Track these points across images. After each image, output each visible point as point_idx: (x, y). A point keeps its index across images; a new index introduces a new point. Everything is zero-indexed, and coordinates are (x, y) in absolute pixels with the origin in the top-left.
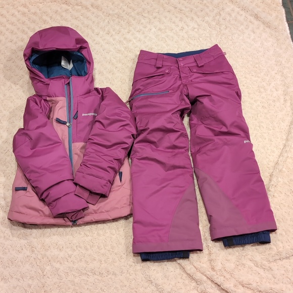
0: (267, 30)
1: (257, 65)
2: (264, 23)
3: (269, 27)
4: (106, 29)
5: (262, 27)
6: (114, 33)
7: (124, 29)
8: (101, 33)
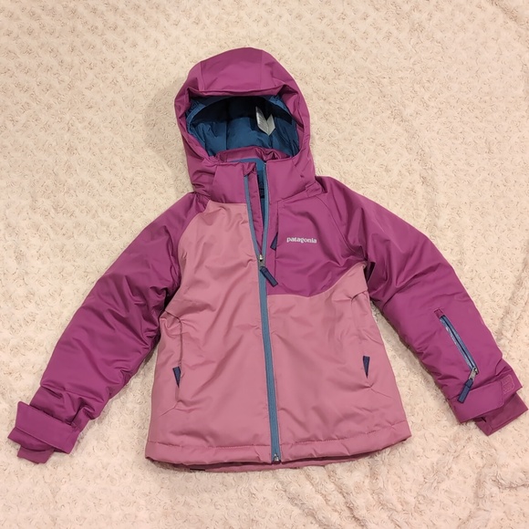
0: (511, 23)
1: (487, 98)
2: (505, 10)
3: (515, 19)
4: (194, 13)
5: (501, 17)
6: (208, 22)
7: (229, 14)
8: (184, 21)
